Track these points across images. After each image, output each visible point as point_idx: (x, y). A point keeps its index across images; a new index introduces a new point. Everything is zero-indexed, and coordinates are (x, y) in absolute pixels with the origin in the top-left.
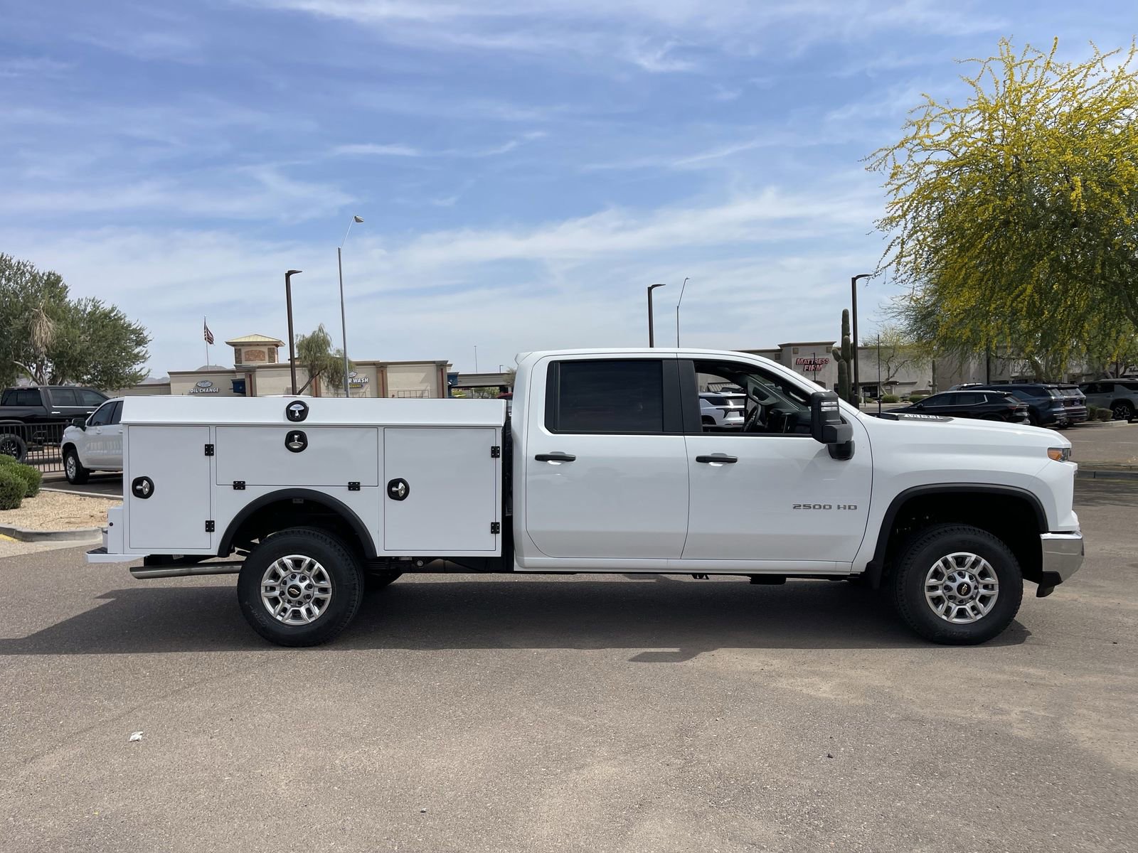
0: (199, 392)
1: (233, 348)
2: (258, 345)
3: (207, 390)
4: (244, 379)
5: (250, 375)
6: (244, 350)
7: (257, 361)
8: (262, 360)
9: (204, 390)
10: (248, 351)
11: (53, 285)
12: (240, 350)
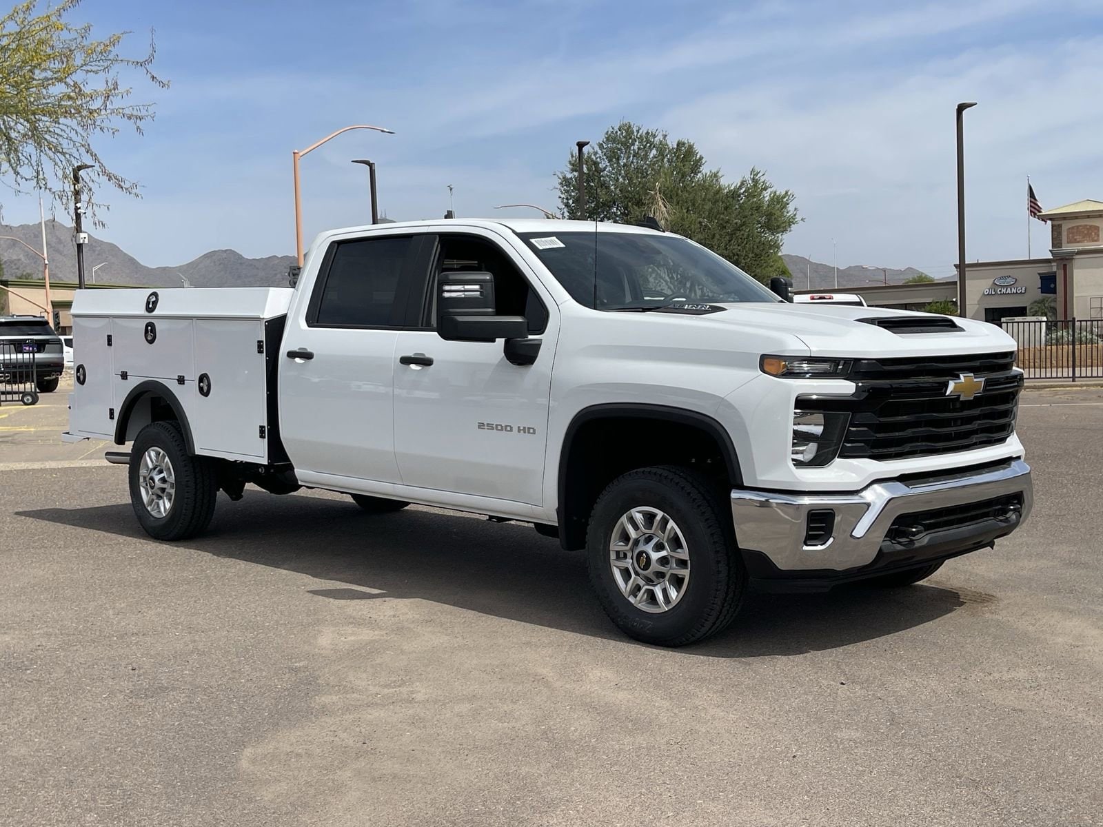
0: (996, 293)
1: (1049, 222)
2: (1089, 217)
3: (1009, 291)
4: (1055, 272)
5: (1065, 266)
6: (1066, 226)
7: (1086, 243)
8: (1096, 241)
9: (1004, 291)
10: (1073, 228)
11: (686, 157)
12: (1060, 226)
